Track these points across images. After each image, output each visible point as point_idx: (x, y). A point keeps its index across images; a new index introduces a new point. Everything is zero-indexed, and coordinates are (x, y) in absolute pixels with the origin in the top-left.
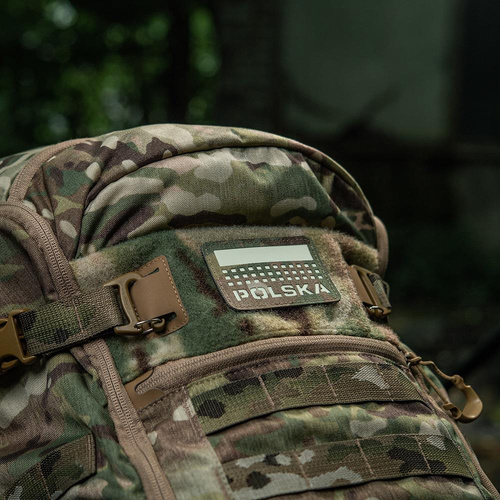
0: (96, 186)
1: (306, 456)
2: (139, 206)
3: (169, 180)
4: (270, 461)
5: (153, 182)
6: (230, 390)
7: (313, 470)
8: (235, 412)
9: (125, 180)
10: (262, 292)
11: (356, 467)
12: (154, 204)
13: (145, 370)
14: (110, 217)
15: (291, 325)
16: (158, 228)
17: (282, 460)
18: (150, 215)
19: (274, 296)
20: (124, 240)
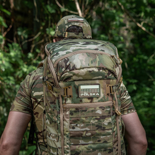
0: (63, 73)
1: (82, 125)
2: (69, 78)
3: (74, 74)
4: (76, 125)
5: (71, 74)
6: (75, 112)
7: (82, 128)
8: (75, 115)
9: (67, 73)
10: (86, 94)
11: (89, 128)
12: (72, 77)
13: (65, 103)
14: (65, 78)
15: (89, 101)
16: (72, 81)
17: (78, 125)
18: (71, 79)
19: (88, 95)
20: (66, 82)
